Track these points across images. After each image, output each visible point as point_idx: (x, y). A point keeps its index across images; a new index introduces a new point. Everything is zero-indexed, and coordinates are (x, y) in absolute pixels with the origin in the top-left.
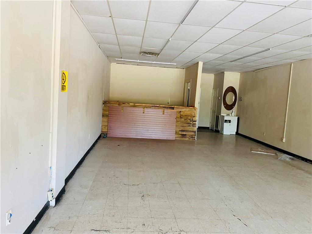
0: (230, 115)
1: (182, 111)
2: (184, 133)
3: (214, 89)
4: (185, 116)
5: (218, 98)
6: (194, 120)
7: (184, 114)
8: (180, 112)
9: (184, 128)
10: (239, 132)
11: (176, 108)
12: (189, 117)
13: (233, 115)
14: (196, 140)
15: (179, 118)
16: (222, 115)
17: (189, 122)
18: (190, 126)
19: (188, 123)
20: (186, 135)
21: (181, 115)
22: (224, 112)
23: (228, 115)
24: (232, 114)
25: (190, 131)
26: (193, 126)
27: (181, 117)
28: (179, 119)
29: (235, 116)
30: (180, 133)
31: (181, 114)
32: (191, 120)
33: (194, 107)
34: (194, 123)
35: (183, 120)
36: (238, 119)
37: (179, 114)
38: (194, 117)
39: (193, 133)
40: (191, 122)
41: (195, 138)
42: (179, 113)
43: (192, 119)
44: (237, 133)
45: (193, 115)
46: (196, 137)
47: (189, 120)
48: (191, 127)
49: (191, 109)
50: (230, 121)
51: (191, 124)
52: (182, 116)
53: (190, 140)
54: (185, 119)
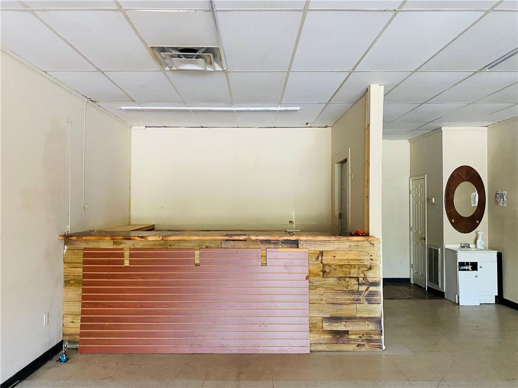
0: (472, 246)
1: (328, 251)
2: (341, 327)
3: (414, 178)
4: (339, 269)
5: (429, 200)
6: (370, 280)
7: (335, 262)
8: (322, 253)
9: (341, 309)
10: (507, 296)
11: (305, 241)
12: (352, 271)
13: (479, 246)
14: (384, 347)
15: (319, 275)
16: (447, 246)
17: (356, 287)
18: (359, 300)
19: (352, 292)
20: (347, 332)
21: (324, 265)
22: (452, 238)
23: (466, 246)
24: (475, 243)
25: (361, 318)
26: (370, 302)
27: (324, 272)
28: (317, 278)
29: (485, 249)
30: (327, 326)
31: (324, 262)
32: (361, 279)
33: (367, 235)
34: (372, 289)
35: (331, 281)
36: (499, 256)
37: (319, 262)
38: (370, 268)
39: (371, 327)
40: (363, 288)
41: (380, 341)
42: (317, 258)
43: (365, 278)
44: (500, 299)
45: (367, 263)
46: (383, 337)
47: (354, 282)
48: (365, 305)
49: (357, 244)
50: (474, 266)
51: (359, 293)
52: (327, 269)
53: (363, 349)
54: (339, 278)
